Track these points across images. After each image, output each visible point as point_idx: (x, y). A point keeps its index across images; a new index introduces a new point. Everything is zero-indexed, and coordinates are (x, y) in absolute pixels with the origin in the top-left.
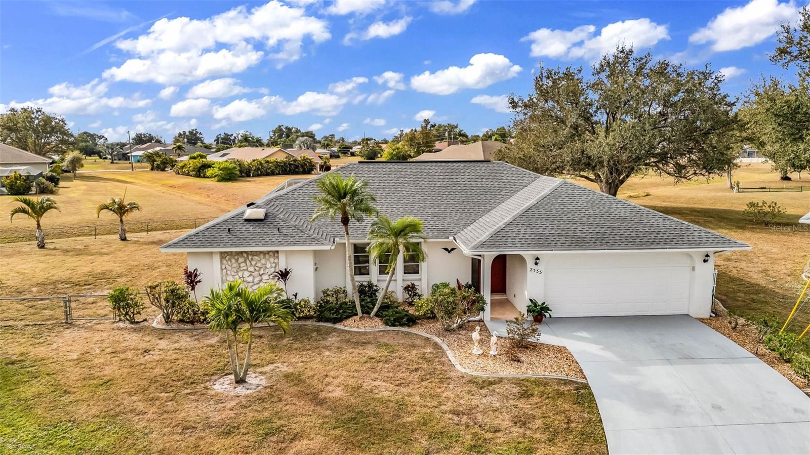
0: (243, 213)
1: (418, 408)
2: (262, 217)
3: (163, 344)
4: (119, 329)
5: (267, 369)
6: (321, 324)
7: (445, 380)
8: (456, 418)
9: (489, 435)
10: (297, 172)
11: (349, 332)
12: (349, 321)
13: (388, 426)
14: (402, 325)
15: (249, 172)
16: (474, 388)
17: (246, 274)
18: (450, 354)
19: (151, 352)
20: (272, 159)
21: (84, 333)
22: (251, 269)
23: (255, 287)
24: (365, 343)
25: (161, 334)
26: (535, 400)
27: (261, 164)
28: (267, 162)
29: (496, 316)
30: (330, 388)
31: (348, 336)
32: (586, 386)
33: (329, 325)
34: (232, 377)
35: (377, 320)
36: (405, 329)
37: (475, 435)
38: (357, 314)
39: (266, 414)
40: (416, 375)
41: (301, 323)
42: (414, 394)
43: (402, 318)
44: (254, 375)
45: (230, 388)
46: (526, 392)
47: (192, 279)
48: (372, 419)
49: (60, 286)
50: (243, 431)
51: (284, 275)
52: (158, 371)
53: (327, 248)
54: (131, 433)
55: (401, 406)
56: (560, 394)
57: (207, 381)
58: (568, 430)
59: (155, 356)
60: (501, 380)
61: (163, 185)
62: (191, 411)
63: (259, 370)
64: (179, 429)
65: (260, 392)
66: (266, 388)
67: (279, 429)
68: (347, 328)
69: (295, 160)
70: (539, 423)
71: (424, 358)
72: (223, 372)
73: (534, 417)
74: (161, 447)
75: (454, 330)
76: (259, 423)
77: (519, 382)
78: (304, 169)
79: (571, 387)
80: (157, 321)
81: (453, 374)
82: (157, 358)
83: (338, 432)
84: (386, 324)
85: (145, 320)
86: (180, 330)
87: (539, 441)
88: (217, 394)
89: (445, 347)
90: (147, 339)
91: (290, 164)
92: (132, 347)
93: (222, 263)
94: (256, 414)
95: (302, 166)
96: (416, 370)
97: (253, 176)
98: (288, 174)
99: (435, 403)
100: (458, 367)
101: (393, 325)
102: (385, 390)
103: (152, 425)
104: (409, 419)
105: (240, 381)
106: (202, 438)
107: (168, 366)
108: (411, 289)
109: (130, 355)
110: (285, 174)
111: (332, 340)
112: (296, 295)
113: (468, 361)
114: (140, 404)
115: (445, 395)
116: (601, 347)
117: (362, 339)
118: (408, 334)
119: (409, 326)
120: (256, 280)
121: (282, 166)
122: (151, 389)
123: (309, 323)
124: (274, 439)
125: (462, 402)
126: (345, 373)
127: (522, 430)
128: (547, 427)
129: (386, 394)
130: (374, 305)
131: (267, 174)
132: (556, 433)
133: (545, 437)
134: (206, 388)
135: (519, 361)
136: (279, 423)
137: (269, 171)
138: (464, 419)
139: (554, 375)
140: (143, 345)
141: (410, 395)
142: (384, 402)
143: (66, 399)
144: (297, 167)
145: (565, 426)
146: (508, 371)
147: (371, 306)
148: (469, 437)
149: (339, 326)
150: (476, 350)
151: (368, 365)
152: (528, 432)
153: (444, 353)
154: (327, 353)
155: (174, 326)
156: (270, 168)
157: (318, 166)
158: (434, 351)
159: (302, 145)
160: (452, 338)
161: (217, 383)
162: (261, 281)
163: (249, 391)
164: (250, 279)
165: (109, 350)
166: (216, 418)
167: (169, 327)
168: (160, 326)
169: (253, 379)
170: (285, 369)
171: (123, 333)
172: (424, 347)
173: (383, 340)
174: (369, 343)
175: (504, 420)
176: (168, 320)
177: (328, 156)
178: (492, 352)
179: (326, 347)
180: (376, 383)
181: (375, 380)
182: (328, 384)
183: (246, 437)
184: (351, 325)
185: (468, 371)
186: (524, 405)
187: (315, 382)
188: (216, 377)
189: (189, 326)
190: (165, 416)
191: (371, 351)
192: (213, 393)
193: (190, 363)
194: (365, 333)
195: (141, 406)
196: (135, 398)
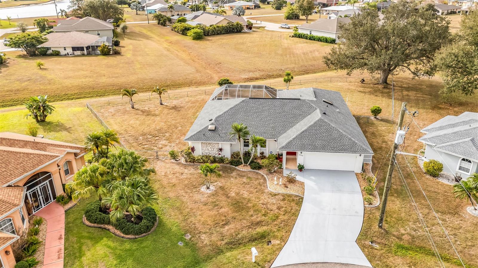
0: (208, 126)
1: (253, 202)
2: (214, 129)
3: (186, 171)
4: (173, 163)
5: (215, 184)
6: (232, 166)
7: (263, 192)
8: (262, 206)
9: (269, 212)
10: (234, 32)
11: (240, 170)
12: (240, 166)
13: (244, 207)
14: (256, 169)
15: (209, 32)
16: (270, 196)
17: (209, 148)
18: (268, 182)
19: (183, 175)
20: (220, 25)
21: (163, 164)
22: (211, 146)
23: (212, 152)
24: (243, 176)
25: (185, 166)
26: (286, 202)
27: (215, 28)
28: (218, 27)
29: (287, 167)
30: (231, 193)
31: (239, 173)
32: (302, 198)
33: (234, 167)
34: (206, 186)
35: (249, 166)
36: (257, 171)
37: (265, 211)
38: (242, 164)
39: (215, 200)
40: (256, 190)
41: (226, 165)
42: (253, 197)
43: (256, 167)
44: (212, 186)
45: (205, 190)
46: (284, 199)
47: (193, 149)
48: (241, 204)
49: (148, 136)
50: (209, 204)
51: (221, 150)
52: (186, 182)
53: (234, 143)
54: (183, 202)
55: (249, 200)
56: (293, 200)
57: (200, 187)
58: (290, 212)
59: (184, 176)
60: (279, 194)
61: (166, 40)
62: (197, 197)
63: (213, 184)
64: (194, 202)
65: (213, 192)
66: (215, 191)
67: (217, 205)
68: (239, 169)
69: (232, 25)
70: (284, 209)
71: (259, 184)
72: (203, 184)
73: (283, 207)
74: (190, 207)
75: (272, 173)
76: (213, 202)
77: (283, 195)
78: (237, 30)
79: (298, 198)
80: (183, 160)
81: (266, 191)
82: (185, 177)
83: (232, 207)
84: (251, 168)
85: (179, 160)
86: (190, 165)
87: (281, 214)
88: (202, 192)
89: (267, 179)
90: (181, 168)
91: (230, 28)
92: (178, 172)
93: (202, 145)
94: (212, 200)
95: (236, 29)
96: (256, 188)
97: (210, 35)
98: (229, 33)
99: (258, 200)
100: (269, 188)
101: (253, 169)
102: (246, 195)
103: (188, 200)
104: (250, 205)
105: (208, 188)
106: (200, 206)
107: (189, 181)
108: (262, 153)
109: (178, 175)
110: (227, 33)
111: (234, 174)
112: (224, 156)
113: (272, 186)
114: (184, 193)
115: (261, 198)
116: (315, 183)
117: (243, 175)
118: (257, 173)
119: (259, 170)
120: (212, 150)
121: (225, 29)
122: (186, 189)
123: (228, 165)
124: (216, 207)
125: (266, 201)
126: (236, 187)
127: (278, 211)
128: (285, 210)
129: (246, 196)
130: (248, 161)
131: (218, 34)
132: (287, 212)
133: (283, 213)
134: (199, 190)
135: (287, 187)
136: (218, 203)
137: (219, 32)
138: (264, 206)
139: (295, 194)
140: (181, 171)
141: (252, 197)
142: (244, 199)
143: (166, 190)
144: (233, 29)
145: (290, 211)
146: (283, 191)
147: (247, 161)
148: (264, 212)
149: (237, 168)
150: (276, 183)
151: (243, 185)
152: (280, 212)
153: (266, 182)
154: (232, 179)
155: (188, 163)
156: (219, 30)
157: (245, 26)
158: (263, 181)
159: (237, 10)
160: (271, 176)
161: (202, 188)
162: (214, 150)
163: (210, 192)
164: (210, 149)
165: (172, 172)
166: (203, 200)
167: (187, 164)
168: (184, 163)
169: (212, 188)
170: (220, 184)
171: (174, 165)
172: (260, 180)
173: (249, 175)
174: (245, 176)
175: (274, 208)
176: (186, 161)
177: (253, 7)
178: (280, 183)
179: (232, 177)
180: (244, 192)
181: (244, 191)
182: (231, 191)
183: (210, 207)
184: (241, 168)
185: (271, 190)
186: (282, 203)
187: (227, 190)
188: (201, 186)
189: (192, 164)
190: (190, 198)
191: (245, 180)
192: (201, 191)
193: (194, 180)
194: (244, 172)
195: (184, 194)
196: (182, 191)
